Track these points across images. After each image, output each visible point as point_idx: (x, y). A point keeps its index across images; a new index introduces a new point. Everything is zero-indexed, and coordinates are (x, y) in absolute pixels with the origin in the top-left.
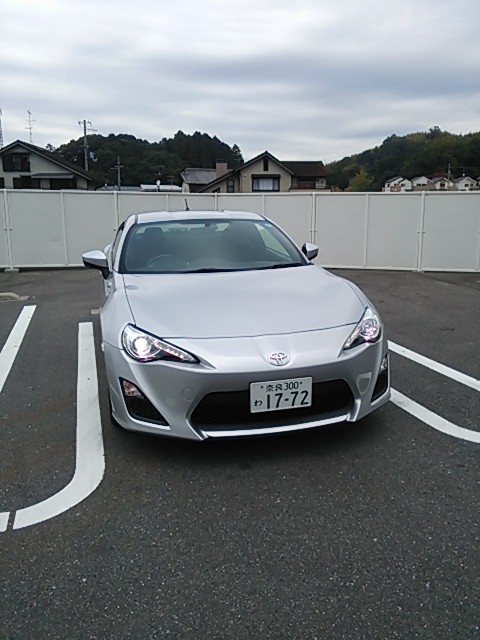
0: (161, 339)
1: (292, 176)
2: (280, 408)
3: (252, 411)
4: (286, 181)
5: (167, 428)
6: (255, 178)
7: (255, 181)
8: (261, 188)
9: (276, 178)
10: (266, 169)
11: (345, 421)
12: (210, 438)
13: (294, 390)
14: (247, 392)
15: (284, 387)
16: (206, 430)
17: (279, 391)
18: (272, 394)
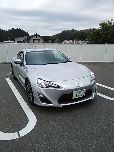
0: (49, 82)
1: (43, 39)
2: (79, 97)
3: (73, 98)
4: (42, 41)
5: (52, 104)
6: (34, 40)
7: (34, 41)
8: (36, 42)
9: (39, 40)
10: (37, 38)
11: (91, 99)
12: (63, 106)
13: (82, 92)
14: (72, 94)
15: (80, 92)
16: (62, 104)
17: (79, 93)
18: (77, 94)
